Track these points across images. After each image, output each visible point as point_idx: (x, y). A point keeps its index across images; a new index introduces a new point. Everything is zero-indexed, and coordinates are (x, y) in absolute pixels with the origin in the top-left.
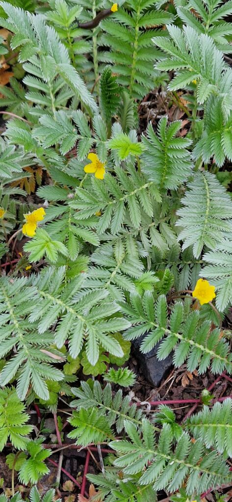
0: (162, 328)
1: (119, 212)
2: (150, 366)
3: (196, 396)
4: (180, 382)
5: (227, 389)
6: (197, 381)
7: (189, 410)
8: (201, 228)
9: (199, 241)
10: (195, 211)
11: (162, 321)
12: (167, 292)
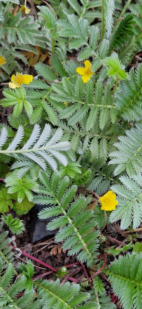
0: (62, 208)
1: (82, 112)
2: (37, 228)
3: (55, 266)
4: (50, 249)
5: (78, 273)
6: (62, 256)
7: (44, 273)
8: (129, 157)
9: (123, 165)
10: (131, 143)
11: (65, 203)
12: (80, 186)
